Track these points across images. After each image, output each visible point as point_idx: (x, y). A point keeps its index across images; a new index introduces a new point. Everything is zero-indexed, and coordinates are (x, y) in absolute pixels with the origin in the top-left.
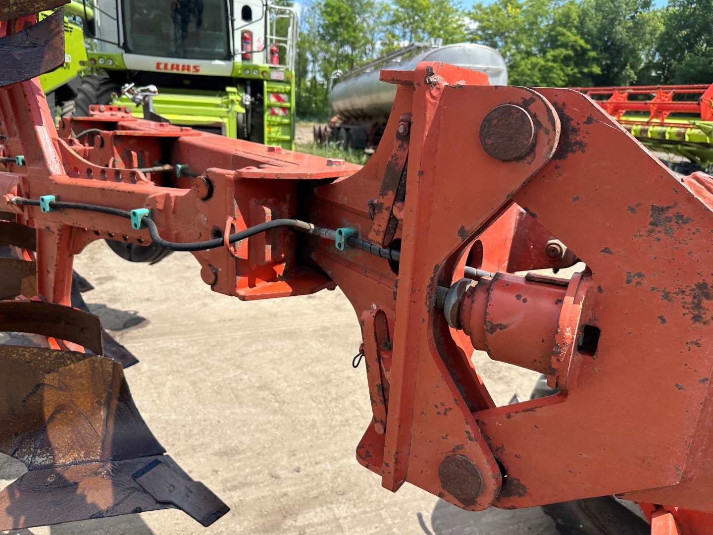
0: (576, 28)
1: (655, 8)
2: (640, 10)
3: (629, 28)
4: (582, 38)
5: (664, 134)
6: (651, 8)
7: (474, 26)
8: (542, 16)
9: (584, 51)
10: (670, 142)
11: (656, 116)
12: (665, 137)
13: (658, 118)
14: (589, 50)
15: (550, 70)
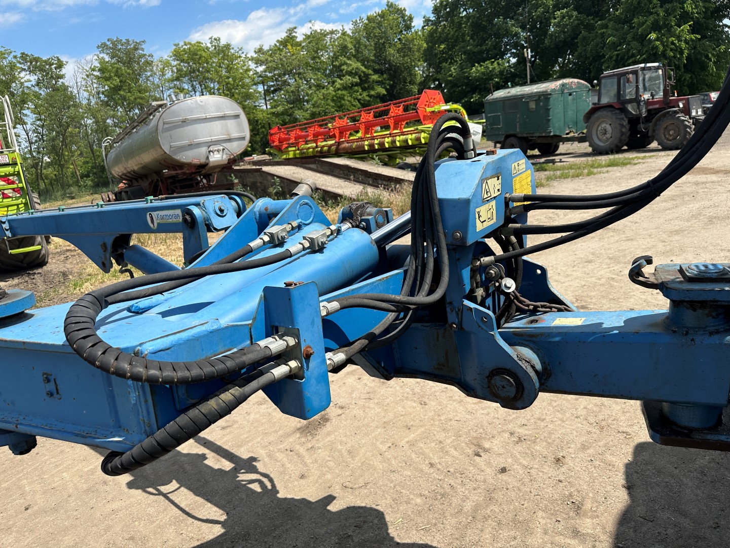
0: (354, 56)
1: (416, 28)
2: (404, 32)
3: (399, 49)
4: (363, 65)
5: (406, 141)
6: (413, 30)
7: (261, 69)
8: (322, 50)
9: (367, 76)
10: (413, 147)
11: (395, 128)
12: (408, 143)
13: (397, 129)
14: (371, 75)
15: (342, 98)
